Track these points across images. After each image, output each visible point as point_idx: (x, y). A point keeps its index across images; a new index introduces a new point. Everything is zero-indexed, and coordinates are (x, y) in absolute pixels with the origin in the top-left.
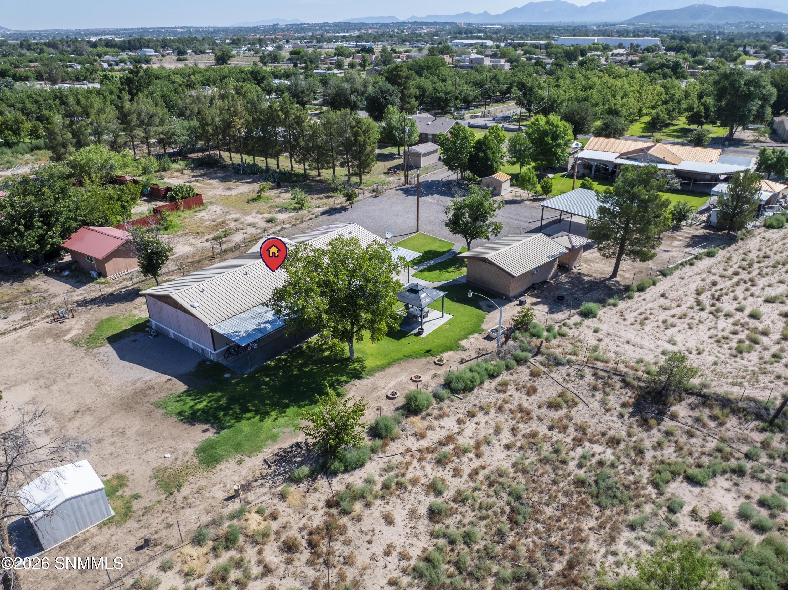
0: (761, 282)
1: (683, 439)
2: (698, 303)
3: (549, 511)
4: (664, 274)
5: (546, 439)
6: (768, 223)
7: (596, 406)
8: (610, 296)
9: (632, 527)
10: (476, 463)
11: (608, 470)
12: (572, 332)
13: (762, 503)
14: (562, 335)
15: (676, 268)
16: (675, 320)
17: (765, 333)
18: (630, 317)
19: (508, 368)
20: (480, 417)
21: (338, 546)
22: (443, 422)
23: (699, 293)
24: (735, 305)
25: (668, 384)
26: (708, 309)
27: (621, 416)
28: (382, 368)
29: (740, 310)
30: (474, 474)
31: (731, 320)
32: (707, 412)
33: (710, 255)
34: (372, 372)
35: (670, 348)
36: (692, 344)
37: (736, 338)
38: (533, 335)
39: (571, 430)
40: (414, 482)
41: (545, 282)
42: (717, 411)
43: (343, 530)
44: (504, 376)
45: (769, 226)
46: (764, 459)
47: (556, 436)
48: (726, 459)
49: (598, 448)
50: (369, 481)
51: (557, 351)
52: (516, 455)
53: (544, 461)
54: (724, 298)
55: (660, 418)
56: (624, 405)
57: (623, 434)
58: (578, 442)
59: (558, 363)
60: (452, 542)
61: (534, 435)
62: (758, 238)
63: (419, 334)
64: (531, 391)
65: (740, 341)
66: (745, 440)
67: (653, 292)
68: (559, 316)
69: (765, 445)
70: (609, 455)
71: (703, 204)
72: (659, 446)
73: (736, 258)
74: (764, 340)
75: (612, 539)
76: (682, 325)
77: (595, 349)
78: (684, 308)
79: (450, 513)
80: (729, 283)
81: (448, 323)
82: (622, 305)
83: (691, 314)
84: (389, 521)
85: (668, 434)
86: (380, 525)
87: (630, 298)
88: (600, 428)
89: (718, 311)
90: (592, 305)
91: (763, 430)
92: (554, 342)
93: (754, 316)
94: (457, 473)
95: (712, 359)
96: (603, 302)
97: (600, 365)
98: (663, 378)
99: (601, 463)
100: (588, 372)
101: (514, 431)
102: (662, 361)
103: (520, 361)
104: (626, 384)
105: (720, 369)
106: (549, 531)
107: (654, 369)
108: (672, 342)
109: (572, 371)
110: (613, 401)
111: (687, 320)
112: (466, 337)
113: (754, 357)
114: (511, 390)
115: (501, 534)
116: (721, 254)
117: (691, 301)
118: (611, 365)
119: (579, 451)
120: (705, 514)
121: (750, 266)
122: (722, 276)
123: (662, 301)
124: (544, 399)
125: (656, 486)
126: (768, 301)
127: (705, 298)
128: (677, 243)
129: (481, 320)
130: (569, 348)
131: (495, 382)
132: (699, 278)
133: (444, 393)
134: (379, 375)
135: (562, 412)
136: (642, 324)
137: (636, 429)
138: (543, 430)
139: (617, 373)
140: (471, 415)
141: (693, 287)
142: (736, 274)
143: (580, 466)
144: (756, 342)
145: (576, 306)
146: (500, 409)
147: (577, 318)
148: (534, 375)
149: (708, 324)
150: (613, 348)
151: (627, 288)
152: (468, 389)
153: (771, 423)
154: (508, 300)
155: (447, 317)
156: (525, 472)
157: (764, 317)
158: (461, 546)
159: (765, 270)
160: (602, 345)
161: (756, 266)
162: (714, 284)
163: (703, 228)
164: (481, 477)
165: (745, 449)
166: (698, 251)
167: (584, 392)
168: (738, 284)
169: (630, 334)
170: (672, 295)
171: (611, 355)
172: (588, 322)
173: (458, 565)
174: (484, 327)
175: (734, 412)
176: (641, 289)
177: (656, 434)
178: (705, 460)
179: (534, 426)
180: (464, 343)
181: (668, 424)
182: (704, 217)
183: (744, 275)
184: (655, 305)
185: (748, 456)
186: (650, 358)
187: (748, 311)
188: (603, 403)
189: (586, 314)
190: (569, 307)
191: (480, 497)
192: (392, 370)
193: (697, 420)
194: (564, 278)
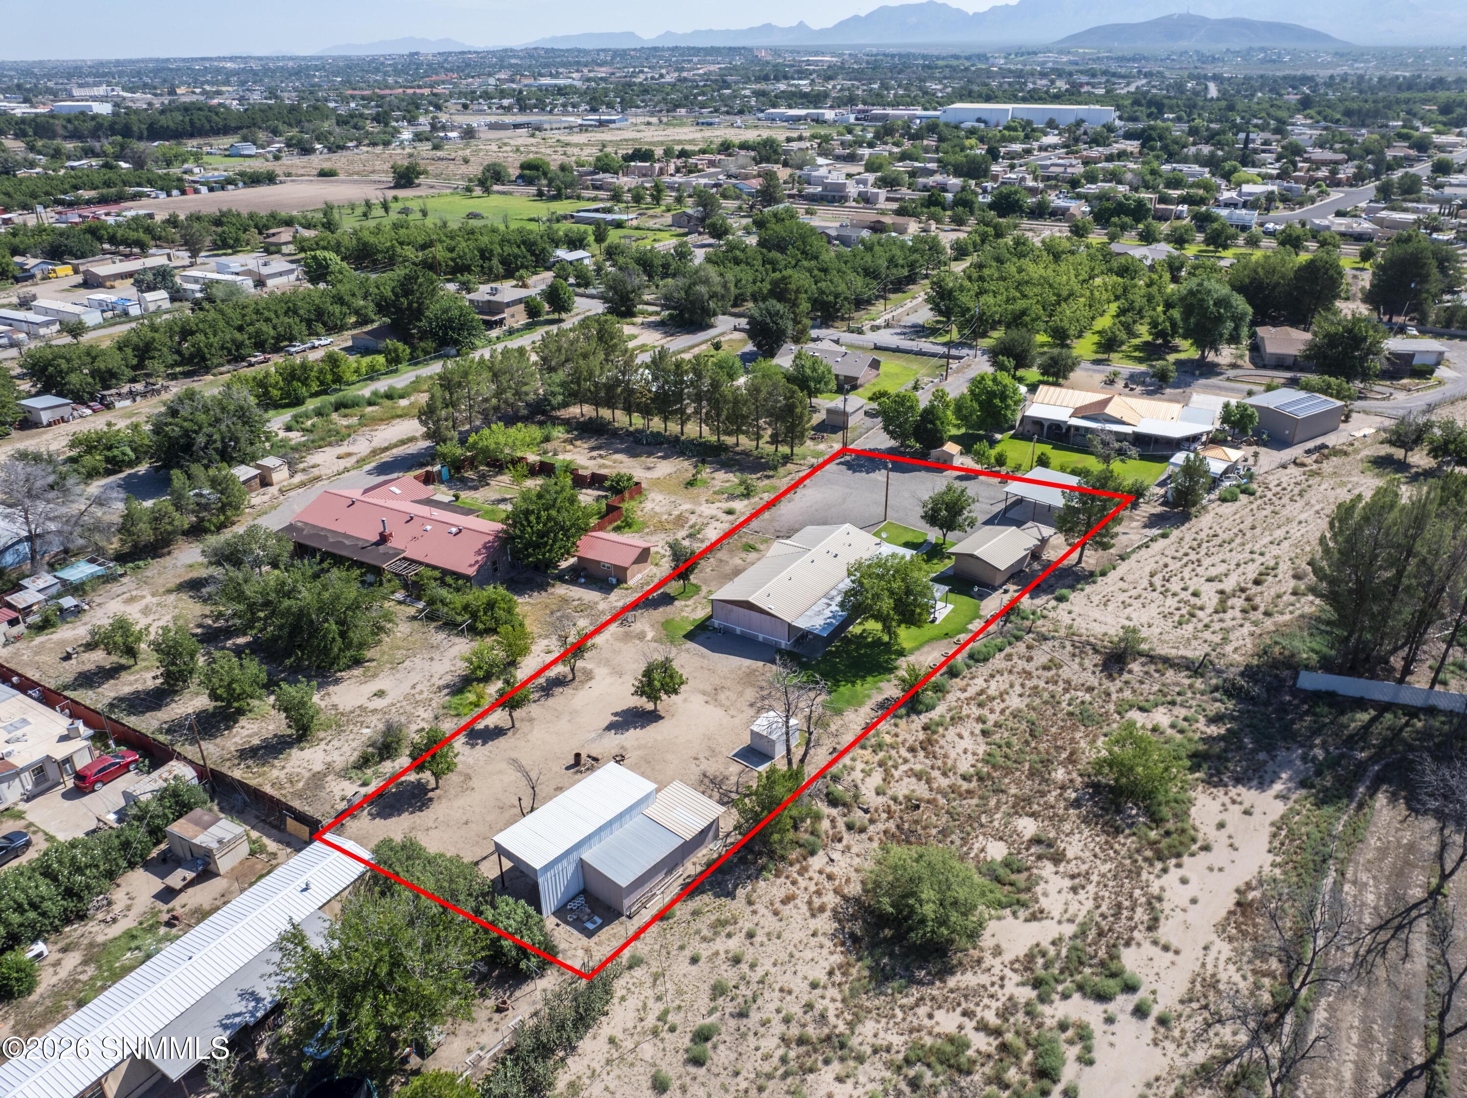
0: (1206, 562)
1: (1137, 686)
2: (1151, 585)
3: (1053, 730)
4: (1123, 559)
5: (1044, 689)
6: (1224, 495)
7: (1076, 667)
8: (1078, 582)
9: (1106, 735)
10: (1003, 705)
11: (1087, 706)
12: (1051, 615)
13: (1185, 719)
14: (1044, 617)
15: (1133, 551)
16: (1132, 601)
17: (1202, 608)
18: (1096, 599)
19: (1010, 644)
20: (998, 677)
21: (937, 749)
22: (976, 681)
23: (1152, 575)
24: (1182, 585)
25: (1126, 649)
26: (1159, 589)
27: (1094, 673)
28: (917, 648)
29: (1185, 589)
30: (1002, 712)
31: (1177, 599)
32: (1153, 667)
33: (1164, 536)
34: (912, 651)
35: (1127, 623)
36: (1144, 620)
37: (1178, 613)
38: (1023, 618)
39: (1061, 683)
40: (968, 716)
41: (1022, 571)
42: (1160, 666)
43: (937, 742)
44: (1008, 650)
45: (1223, 500)
46: (1189, 695)
47: (1051, 687)
48: (1165, 696)
49: (1080, 694)
50: (942, 716)
51: (1043, 629)
52: (1027, 700)
53: (1046, 703)
54: (1173, 579)
55: (1121, 672)
56: (1095, 665)
57: (1096, 684)
58: (1066, 690)
59: (1046, 639)
60: (1000, 747)
61: (1036, 687)
62: (1212, 514)
63: (933, 621)
64: (1030, 659)
65: (1182, 616)
66: (1177, 684)
67: (1113, 576)
68: (1039, 601)
69: (1191, 686)
70: (1088, 697)
71: (1162, 473)
72: (1121, 690)
73: (1188, 537)
74: (1200, 614)
75: (1094, 741)
76: (1137, 604)
77: (1071, 627)
78: (1139, 591)
79: (995, 733)
80: (1179, 564)
81: (953, 611)
82: (1088, 589)
83: (1145, 594)
84: (961, 737)
85: (1127, 683)
86: (957, 739)
87: (1094, 582)
88: (1080, 681)
89: (1167, 591)
90: (1064, 591)
91: (1190, 677)
92: (1040, 623)
93: (1195, 594)
94: (992, 711)
95: (1159, 630)
96: (1073, 588)
97: (1076, 638)
98: (1122, 645)
99: (1083, 702)
100: (1068, 644)
101: (1023, 685)
102: (1121, 633)
103: (1018, 638)
104: (1096, 651)
105: (1165, 637)
106: (1055, 739)
107: (1116, 639)
108: (1129, 618)
109: (1056, 643)
110: (1087, 663)
111: (1142, 600)
112: (970, 622)
113: (1190, 627)
114: (1015, 659)
115: (1027, 743)
116: (1175, 534)
117: (1145, 583)
118: (1084, 638)
119: (1068, 696)
120: (1150, 727)
121: (1199, 546)
122: (1174, 558)
123: (1121, 583)
124: (1039, 664)
125: (1119, 713)
126: (1210, 580)
127: (1157, 580)
128: (1135, 524)
129: (978, 608)
130: (1051, 627)
131: (1003, 654)
132: (1153, 560)
133: (971, 662)
134: (917, 653)
135: (1053, 672)
136: (1105, 605)
137: (1104, 681)
138: (1042, 684)
139: (1089, 643)
140: (992, 676)
141: (1148, 570)
142: (1186, 555)
143: (1069, 705)
144: (1193, 615)
145: (1052, 593)
146: (1010, 672)
147: (1053, 603)
148: (1029, 647)
149: (1158, 603)
150: (1084, 625)
151: (1092, 574)
152: (986, 660)
153: (1196, 672)
154: (995, 589)
155: (950, 607)
156: (1034, 709)
157: (1203, 595)
158: (1005, 749)
159: (1212, 550)
160: (1076, 623)
161: (1205, 545)
162: (1166, 566)
163: (1162, 504)
164: (1007, 712)
165: (1177, 689)
166: (1156, 532)
167: (1066, 658)
168: (1186, 565)
169: (1096, 613)
170: (1129, 578)
171: (1083, 631)
172: (1063, 605)
173: (1006, 757)
174: (982, 613)
175: (1171, 666)
176: (1103, 574)
177: (1118, 684)
178: (1151, 697)
179: (1035, 682)
180: (970, 627)
181: (1126, 676)
182: (1162, 491)
183: (1193, 556)
184: (1115, 588)
185: (1179, 694)
186: (1112, 632)
187: (1191, 591)
188: (1081, 665)
189: (1061, 599)
190: (1045, 592)
191: (1010, 724)
192: (926, 649)
193: (1146, 673)
194: (1036, 566)
